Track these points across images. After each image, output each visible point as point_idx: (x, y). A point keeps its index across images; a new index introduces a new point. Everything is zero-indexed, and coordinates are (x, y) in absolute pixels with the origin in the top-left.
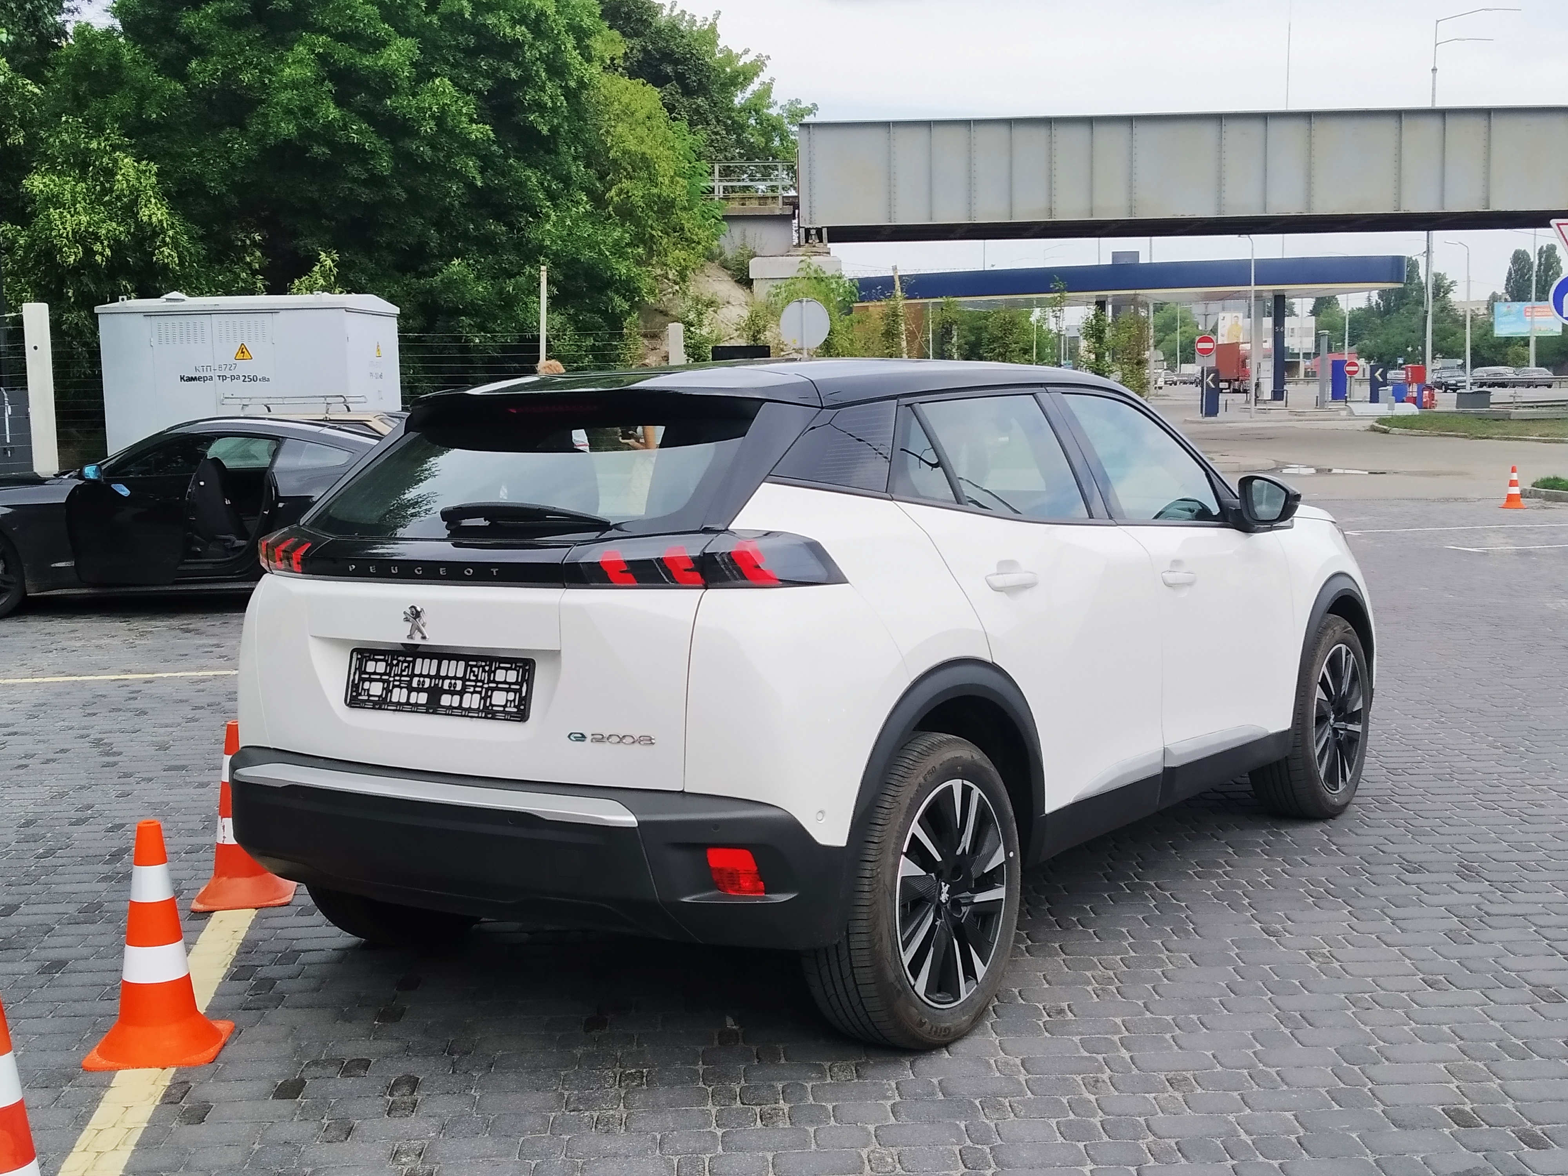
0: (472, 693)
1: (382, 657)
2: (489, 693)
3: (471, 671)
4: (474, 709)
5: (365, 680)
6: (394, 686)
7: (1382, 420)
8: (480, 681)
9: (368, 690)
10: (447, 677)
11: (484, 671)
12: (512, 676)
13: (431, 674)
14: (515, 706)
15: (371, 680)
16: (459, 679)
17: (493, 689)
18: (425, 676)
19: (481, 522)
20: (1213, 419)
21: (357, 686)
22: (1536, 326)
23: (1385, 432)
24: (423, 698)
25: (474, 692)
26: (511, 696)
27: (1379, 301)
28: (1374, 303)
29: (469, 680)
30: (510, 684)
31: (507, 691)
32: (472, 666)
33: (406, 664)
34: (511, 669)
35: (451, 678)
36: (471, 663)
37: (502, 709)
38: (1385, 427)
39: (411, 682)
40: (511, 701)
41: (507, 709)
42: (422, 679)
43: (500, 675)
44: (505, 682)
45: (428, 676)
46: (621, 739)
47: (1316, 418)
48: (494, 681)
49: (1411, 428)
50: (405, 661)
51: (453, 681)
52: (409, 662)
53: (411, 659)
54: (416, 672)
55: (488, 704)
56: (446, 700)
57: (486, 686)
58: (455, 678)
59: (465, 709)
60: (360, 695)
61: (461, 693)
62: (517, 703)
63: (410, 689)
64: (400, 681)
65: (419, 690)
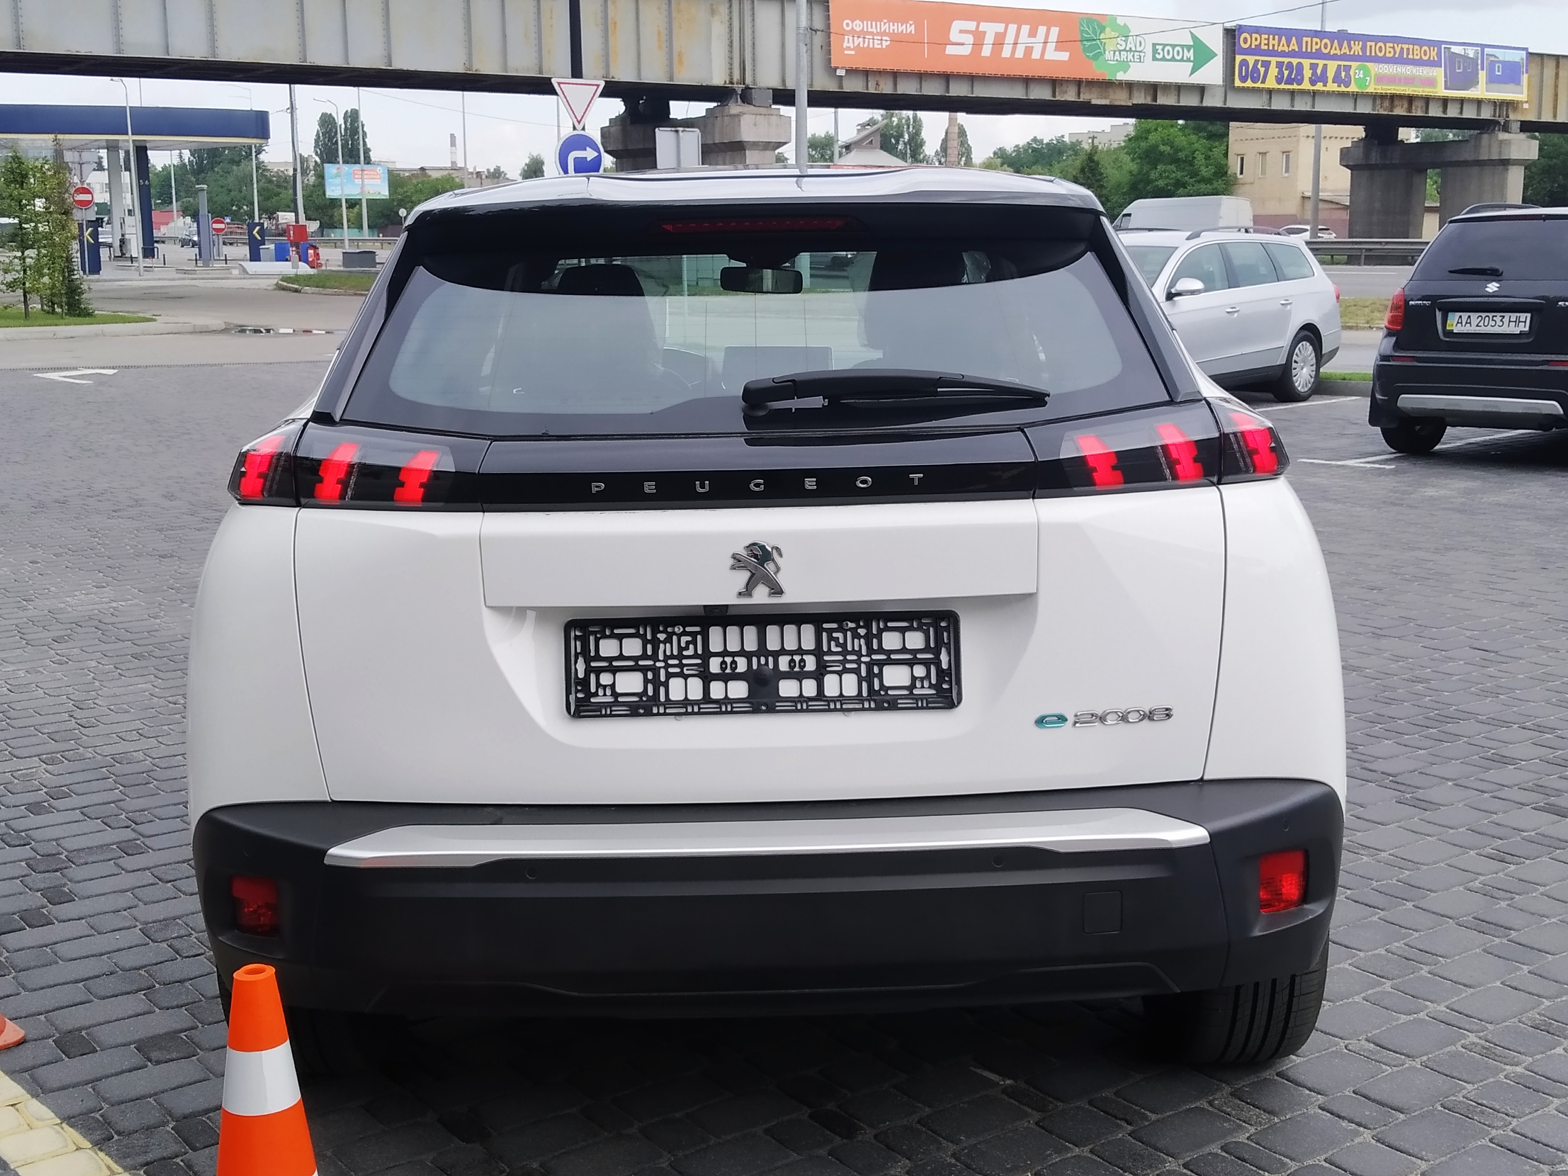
0: (840, 674)
1: (632, 631)
2: (876, 670)
3: (830, 639)
4: (850, 698)
5: (598, 671)
6: (669, 676)
7: (286, 279)
8: (853, 652)
9: (613, 686)
10: (783, 651)
11: (856, 636)
12: (915, 640)
13: (747, 648)
14: (931, 686)
15: (614, 671)
16: (808, 652)
17: (881, 664)
18: (733, 654)
19: (817, 402)
20: (96, 277)
21: (585, 682)
22: (366, 189)
23: (296, 291)
24: (739, 690)
25: (846, 671)
26: (919, 671)
27: (192, 158)
28: (186, 161)
29: (830, 652)
30: (914, 652)
31: (911, 663)
32: (830, 631)
33: (684, 639)
34: (911, 628)
35: (791, 653)
36: (825, 626)
37: (906, 692)
38: (296, 286)
39: (706, 664)
40: (922, 679)
41: (915, 692)
42: (728, 660)
43: (891, 641)
44: (904, 650)
45: (742, 653)
46: (1124, 718)
47: (210, 276)
48: (881, 650)
49: (323, 287)
50: (685, 633)
51: (797, 658)
52: (694, 635)
53: (697, 629)
54: (713, 648)
55: (877, 687)
56: (788, 688)
57: (866, 659)
58: (800, 651)
59: (833, 700)
60: (596, 694)
61: (819, 676)
62: (934, 681)
63: (707, 678)
64: (681, 666)
65: (725, 678)
